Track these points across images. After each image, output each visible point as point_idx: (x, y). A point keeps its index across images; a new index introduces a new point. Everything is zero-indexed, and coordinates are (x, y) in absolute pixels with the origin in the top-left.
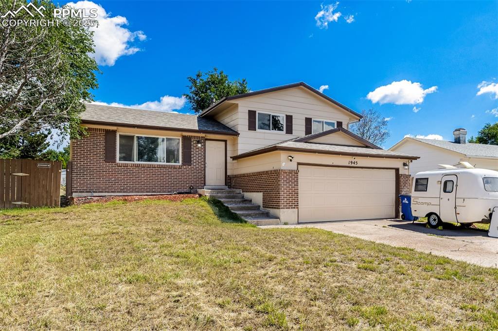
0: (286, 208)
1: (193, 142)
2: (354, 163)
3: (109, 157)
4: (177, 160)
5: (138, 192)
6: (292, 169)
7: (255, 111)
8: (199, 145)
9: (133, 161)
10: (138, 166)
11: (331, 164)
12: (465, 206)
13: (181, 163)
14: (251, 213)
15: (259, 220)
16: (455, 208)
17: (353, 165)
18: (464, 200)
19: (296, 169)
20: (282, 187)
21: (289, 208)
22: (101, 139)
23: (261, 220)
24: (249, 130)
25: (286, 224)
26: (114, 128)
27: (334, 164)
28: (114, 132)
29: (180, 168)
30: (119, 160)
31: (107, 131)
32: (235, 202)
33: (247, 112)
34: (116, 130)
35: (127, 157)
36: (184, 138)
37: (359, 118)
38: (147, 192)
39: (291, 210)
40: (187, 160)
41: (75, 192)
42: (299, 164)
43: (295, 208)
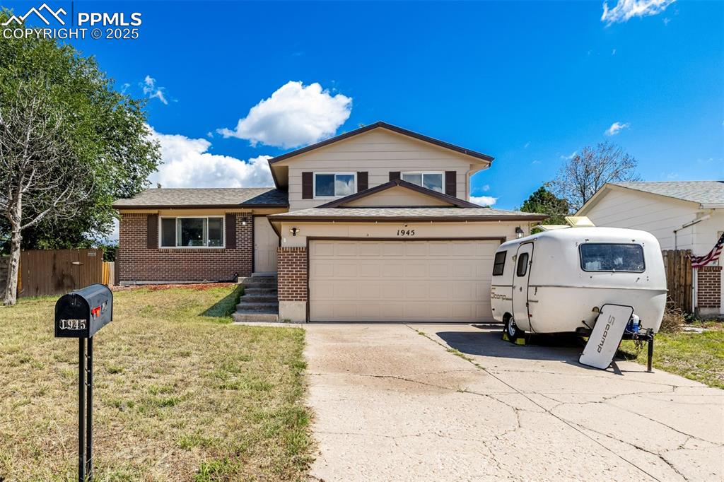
0: (288, 300)
1: (238, 219)
2: (408, 233)
3: (152, 243)
4: (221, 244)
5: (179, 280)
6: (298, 246)
7: (312, 173)
8: (244, 223)
9: (175, 246)
10: (178, 251)
11: (364, 236)
12: (537, 302)
13: (224, 247)
14: (255, 306)
15: (248, 315)
16: (527, 304)
17: (406, 236)
18: (536, 289)
19: (305, 245)
20: (281, 271)
21: (293, 300)
22: (144, 225)
23: (251, 315)
24: (303, 198)
25: (286, 321)
26: (156, 211)
27: (370, 236)
28: (156, 216)
29: (223, 251)
30: (163, 246)
31: (149, 216)
32: (261, 292)
33: (301, 175)
34: (158, 214)
35: (169, 241)
36: (228, 215)
37: (489, 162)
38: (189, 280)
39: (294, 304)
40: (232, 243)
41: (123, 280)
42: (309, 239)
43: (301, 300)
